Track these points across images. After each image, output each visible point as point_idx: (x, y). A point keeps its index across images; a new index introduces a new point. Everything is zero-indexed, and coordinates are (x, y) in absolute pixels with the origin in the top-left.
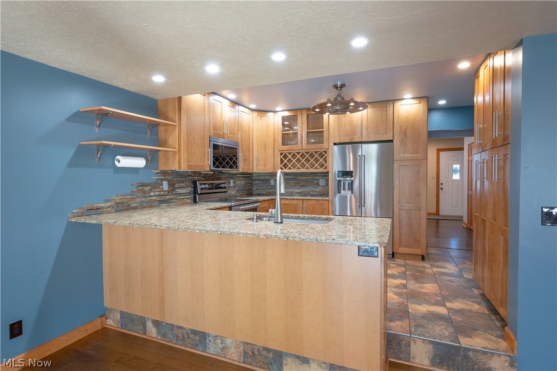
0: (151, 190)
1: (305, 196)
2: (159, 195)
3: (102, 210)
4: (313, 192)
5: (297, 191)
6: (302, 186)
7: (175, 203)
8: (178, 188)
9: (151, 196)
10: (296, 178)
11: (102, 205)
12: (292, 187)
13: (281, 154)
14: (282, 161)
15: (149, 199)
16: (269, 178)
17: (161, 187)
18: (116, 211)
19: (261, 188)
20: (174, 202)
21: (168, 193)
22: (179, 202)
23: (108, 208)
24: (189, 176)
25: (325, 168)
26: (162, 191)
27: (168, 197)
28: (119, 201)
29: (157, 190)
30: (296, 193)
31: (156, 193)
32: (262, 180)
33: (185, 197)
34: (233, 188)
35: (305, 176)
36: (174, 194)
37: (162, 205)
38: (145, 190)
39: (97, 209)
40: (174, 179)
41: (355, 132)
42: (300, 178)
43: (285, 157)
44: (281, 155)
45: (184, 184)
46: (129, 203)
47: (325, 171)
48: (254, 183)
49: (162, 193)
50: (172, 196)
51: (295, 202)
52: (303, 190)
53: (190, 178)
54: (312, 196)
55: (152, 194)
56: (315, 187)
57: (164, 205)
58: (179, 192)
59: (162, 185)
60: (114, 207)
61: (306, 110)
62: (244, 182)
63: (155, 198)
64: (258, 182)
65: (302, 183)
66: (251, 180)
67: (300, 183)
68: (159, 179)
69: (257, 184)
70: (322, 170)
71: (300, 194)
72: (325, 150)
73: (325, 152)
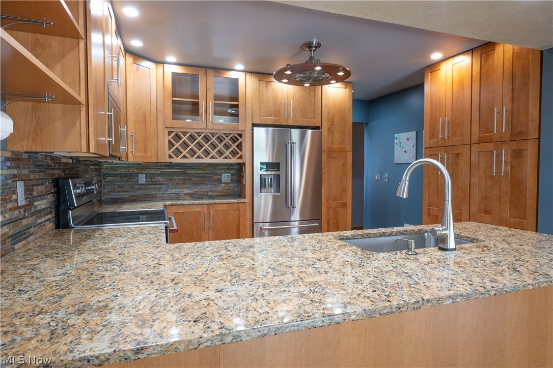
1: (199, 198)
2: (12, 221)
4: (213, 191)
5: (187, 191)
6: (196, 184)
8: (37, 197)
10: (185, 172)
12: (178, 186)
13: (170, 133)
14: (171, 145)
16: (136, 171)
17: (14, 197)
19: (119, 189)
21: (25, 211)
22: (40, 231)
25: (241, 157)
26: (16, 208)
27: (24, 222)
29: (9, 206)
30: (185, 194)
31: (9, 216)
32: (122, 176)
33: (46, 218)
35: (200, 169)
36: (32, 214)
40: (32, 176)
41: (279, 112)
42: (192, 172)
43: (177, 137)
44: (169, 135)
45: (43, 187)
47: (240, 161)
48: (103, 181)
49: (16, 213)
50: (30, 220)
51: (198, 209)
52: (196, 190)
53: (50, 172)
54: (212, 197)
56: (215, 185)
58: (38, 208)
59: (15, 191)
61: (212, 70)
62: (96, 179)
63: (6, 230)
64: (111, 178)
65: (195, 180)
66: (100, 176)
67: (191, 180)
68: (10, 177)
69: (111, 183)
70: (234, 160)
71: (192, 196)
72: (240, 133)
73: (240, 135)
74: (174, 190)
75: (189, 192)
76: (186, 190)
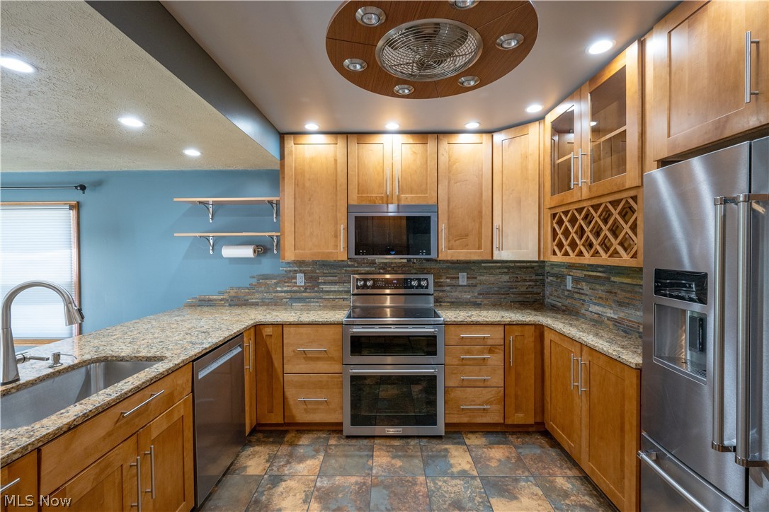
0: (276, 284)
2: (291, 292)
3: (215, 302)
5: (610, 313)
6: (621, 304)
7: (318, 304)
8: (325, 283)
9: (277, 292)
10: (608, 279)
11: (215, 297)
13: (554, 215)
14: (555, 234)
15: (274, 295)
16: (565, 271)
17: (294, 281)
18: (230, 305)
19: (555, 293)
20: (317, 302)
21: (306, 289)
22: (325, 303)
23: (221, 300)
24: (349, 266)
25: (637, 253)
26: (294, 286)
27: (304, 294)
28: (233, 294)
29: (287, 284)
30: (609, 319)
31: (285, 289)
32: (557, 276)
33: (338, 297)
34: (465, 289)
36: (316, 292)
37: (294, 304)
38: (268, 284)
39: (209, 301)
40: (317, 271)
43: (560, 222)
44: (553, 219)
45: (337, 278)
46: (246, 298)
48: (547, 280)
49: (294, 288)
50: (313, 294)
52: (622, 315)
53: (348, 269)
55: (279, 289)
57: (297, 304)
58: (324, 289)
59: (295, 278)
60: (228, 300)
62: (506, 278)
63: (283, 294)
64: (552, 278)
65: (621, 295)
66: (537, 275)
67: (616, 294)
68: (290, 271)
69: (551, 284)
70: (627, 261)
72: (632, 193)
73: (635, 198)
74: (597, 307)
75: (612, 316)
76: (609, 311)
